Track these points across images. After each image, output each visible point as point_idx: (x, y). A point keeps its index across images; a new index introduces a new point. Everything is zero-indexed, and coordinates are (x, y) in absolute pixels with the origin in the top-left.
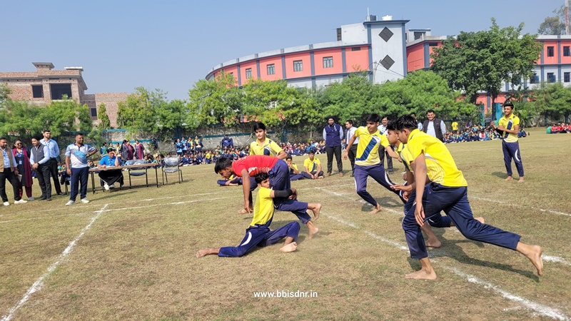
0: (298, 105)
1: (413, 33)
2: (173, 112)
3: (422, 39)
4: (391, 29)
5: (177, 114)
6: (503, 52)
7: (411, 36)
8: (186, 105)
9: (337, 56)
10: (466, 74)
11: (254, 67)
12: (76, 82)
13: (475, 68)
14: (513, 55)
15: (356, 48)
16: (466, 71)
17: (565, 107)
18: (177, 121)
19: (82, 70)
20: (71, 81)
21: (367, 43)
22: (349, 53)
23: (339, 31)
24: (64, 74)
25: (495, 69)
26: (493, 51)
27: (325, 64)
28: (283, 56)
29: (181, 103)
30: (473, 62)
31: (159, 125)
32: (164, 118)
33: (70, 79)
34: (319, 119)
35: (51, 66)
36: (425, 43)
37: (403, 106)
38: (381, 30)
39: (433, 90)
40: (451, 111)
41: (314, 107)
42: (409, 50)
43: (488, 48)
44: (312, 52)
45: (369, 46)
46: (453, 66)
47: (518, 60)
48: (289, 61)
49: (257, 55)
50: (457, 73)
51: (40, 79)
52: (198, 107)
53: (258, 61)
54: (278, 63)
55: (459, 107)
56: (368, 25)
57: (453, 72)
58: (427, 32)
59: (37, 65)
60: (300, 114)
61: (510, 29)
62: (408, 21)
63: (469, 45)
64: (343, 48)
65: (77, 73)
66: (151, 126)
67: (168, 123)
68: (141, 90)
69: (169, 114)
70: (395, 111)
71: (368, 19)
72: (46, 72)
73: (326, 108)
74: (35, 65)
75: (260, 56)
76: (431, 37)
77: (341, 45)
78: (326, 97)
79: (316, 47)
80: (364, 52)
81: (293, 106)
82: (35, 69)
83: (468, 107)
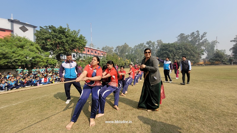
4: (27, 28)
6: (72, 39)
10: (51, 44)
13: (57, 42)
15: (3, 30)
16: (51, 42)
21: (10, 29)
25: (67, 45)
26: (67, 37)
45: (12, 31)
55: (48, 61)
56: (11, 21)
61: (75, 31)
62: (37, 27)
80: (8, 33)
83: (53, 61)
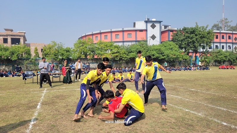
0: (118, 52)
1: (164, 26)
2: (66, 52)
3: (167, 29)
4: (155, 24)
5: (68, 53)
6: (200, 36)
7: (163, 27)
8: (72, 49)
9: (133, 33)
10: (185, 44)
11: (99, 36)
12: (22, 38)
13: (189, 41)
14: (204, 37)
15: (141, 31)
17: (223, 59)
18: (68, 56)
19: (25, 33)
20: (20, 37)
21: (145, 29)
22: (138, 33)
23: (135, 24)
24: (17, 34)
25: (197, 42)
26: (196, 35)
27: (128, 36)
28: (111, 32)
29: (70, 49)
30: (188, 39)
31: (60, 57)
32: (63, 54)
33: (20, 36)
34: (127, 58)
35: (12, 31)
36: (168, 30)
37: (161, 55)
38: (151, 24)
39: (173, 49)
40: (179, 58)
41: (125, 53)
42: (162, 33)
43: (194, 34)
44: (123, 31)
45: (146, 30)
46: (180, 40)
47: (206, 39)
48: (114, 34)
49: (101, 31)
50: (182, 43)
51: (7, 36)
52: (77, 51)
53: (101, 33)
54: (109, 35)
56: (146, 22)
57: (180, 42)
58: (169, 26)
59: (6, 30)
60: (119, 56)
61: (203, 27)
62: (162, 21)
63: (187, 32)
64: (136, 31)
65: (23, 34)
66: (56, 58)
67: (64, 57)
68: (54, 42)
69: (65, 53)
70: (157, 57)
71: (147, 20)
72: (10, 33)
73: (130, 54)
74: (5, 30)
75: (102, 31)
76: (171, 28)
77: (135, 29)
78: (130, 50)
79: (125, 29)
80: (144, 33)
81: (116, 52)
82: (5, 31)
83: (186, 57)
